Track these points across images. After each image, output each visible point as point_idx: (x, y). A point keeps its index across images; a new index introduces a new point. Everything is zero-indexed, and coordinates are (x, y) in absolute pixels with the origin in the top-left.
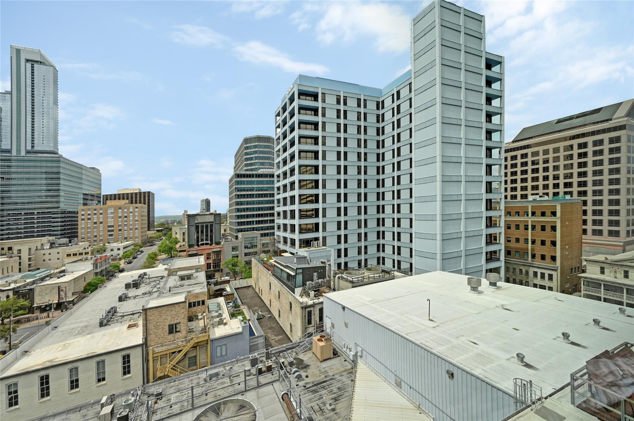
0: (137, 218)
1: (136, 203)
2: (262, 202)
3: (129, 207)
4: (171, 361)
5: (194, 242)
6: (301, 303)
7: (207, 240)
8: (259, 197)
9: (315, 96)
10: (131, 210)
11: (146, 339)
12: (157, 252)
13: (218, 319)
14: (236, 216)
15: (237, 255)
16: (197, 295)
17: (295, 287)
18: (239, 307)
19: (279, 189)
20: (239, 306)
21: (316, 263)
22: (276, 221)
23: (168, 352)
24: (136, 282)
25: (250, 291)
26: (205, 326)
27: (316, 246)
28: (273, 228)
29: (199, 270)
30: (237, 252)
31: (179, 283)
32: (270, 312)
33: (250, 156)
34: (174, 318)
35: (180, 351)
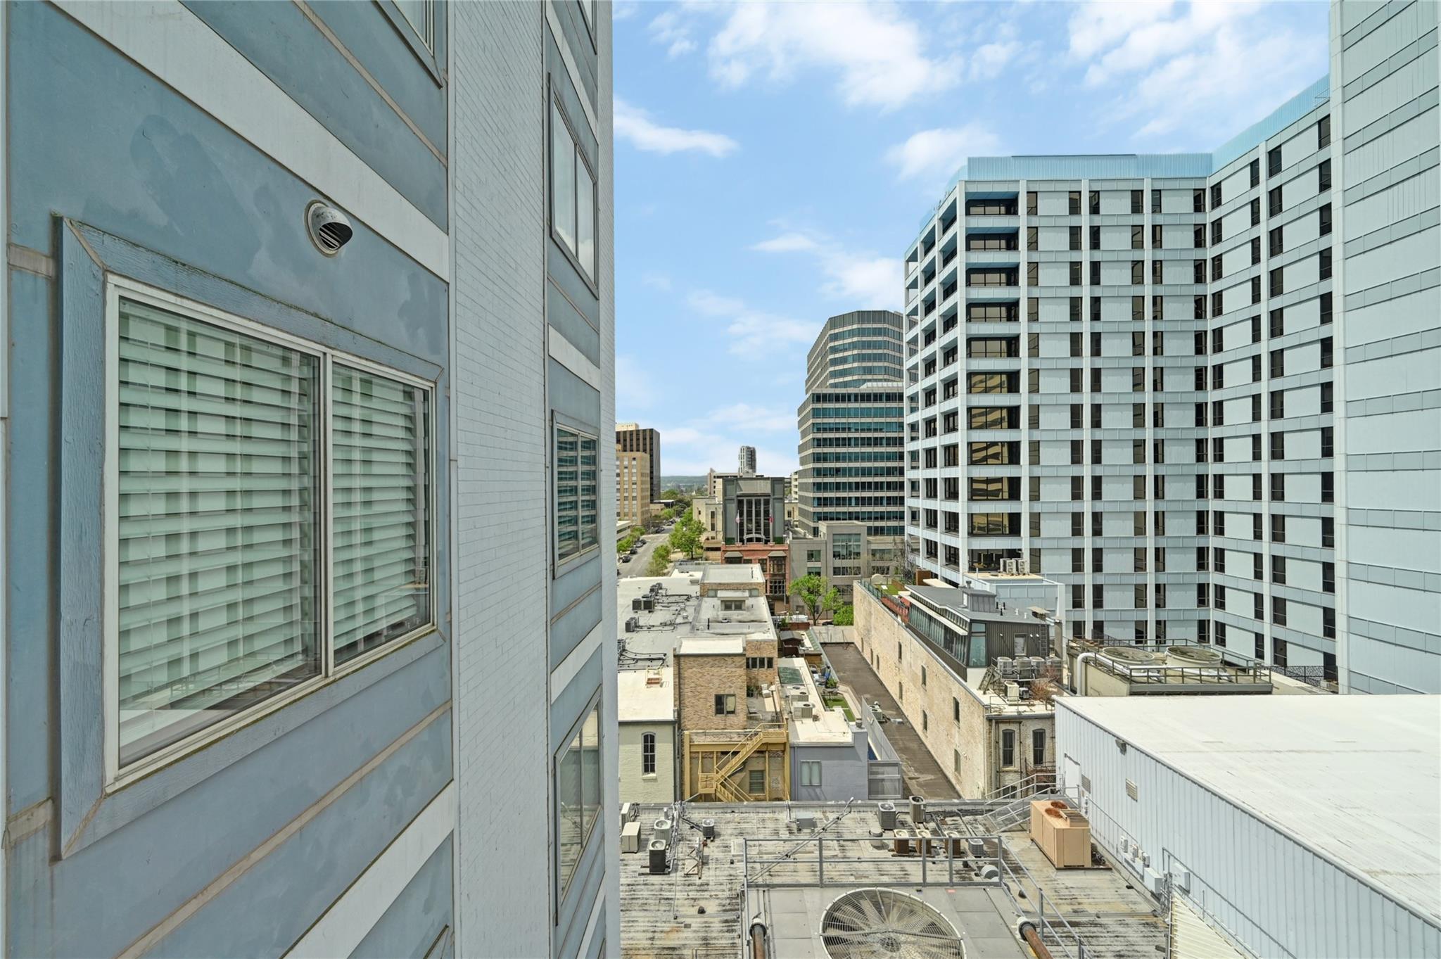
0: (634, 479)
1: (632, 450)
2: (867, 457)
3: (623, 457)
4: (720, 768)
5: (734, 533)
6: (987, 708)
7: (758, 531)
8: (863, 445)
9: (1010, 204)
10: (626, 463)
11: (679, 713)
12: (670, 546)
13: (801, 704)
14: (814, 484)
15: (817, 570)
16: (758, 645)
17: (968, 665)
18: (834, 686)
19: (914, 427)
20: (835, 683)
21: (1021, 613)
22: (910, 502)
23: (715, 749)
24: (649, 599)
25: (850, 654)
26: (777, 713)
27: (1014, 571)
28: (901, 517)
29: (754, 593)
30: (818, 565)
31: (722, 614)
32: (900, 713)
33: (841, 355)
34: (724, 683)
35: (735, 753)
